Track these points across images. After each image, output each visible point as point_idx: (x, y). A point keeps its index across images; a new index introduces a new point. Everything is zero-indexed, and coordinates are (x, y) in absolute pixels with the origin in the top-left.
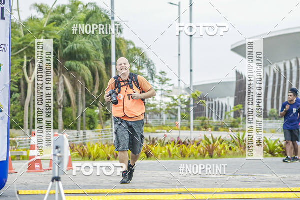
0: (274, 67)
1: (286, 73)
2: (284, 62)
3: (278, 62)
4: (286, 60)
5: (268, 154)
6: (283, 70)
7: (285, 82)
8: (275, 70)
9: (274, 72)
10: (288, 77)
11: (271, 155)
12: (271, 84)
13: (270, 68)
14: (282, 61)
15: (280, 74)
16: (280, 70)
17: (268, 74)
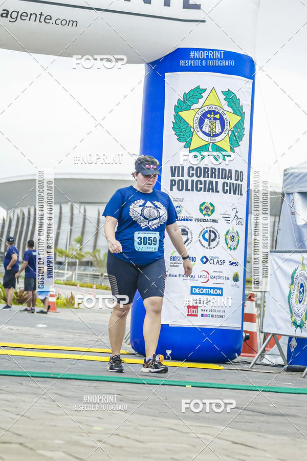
0: (18, 211)
1: (29, 218)
2: (29, 207)
3: (22, 206)
4: (31, 205)
5: (2, 300)
6: (26, 215)
7: (28, 227)
8: (19, 215)
9: (18, 215)
10: (31, 222)
11: (4, 302)
12: (13, 228)
13: (14, 211)
14: (27, 206)
15: (23, 219)
16: (24, 215)
17: (12, 218)
